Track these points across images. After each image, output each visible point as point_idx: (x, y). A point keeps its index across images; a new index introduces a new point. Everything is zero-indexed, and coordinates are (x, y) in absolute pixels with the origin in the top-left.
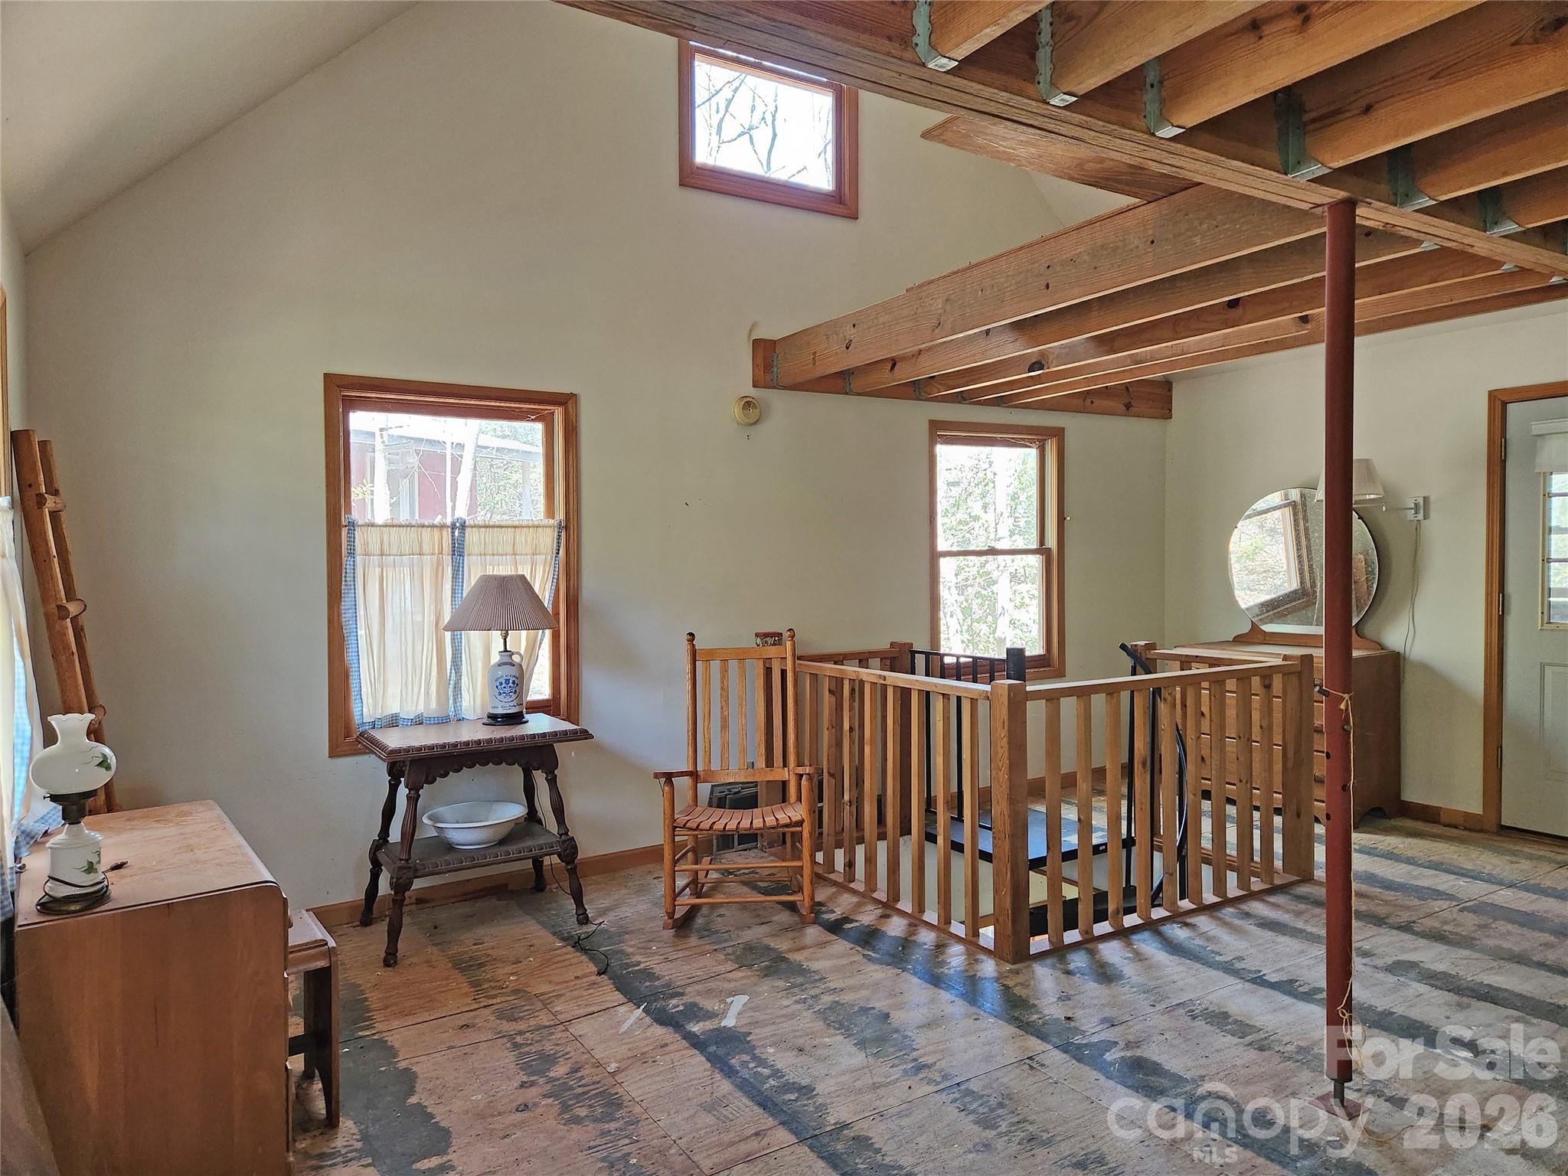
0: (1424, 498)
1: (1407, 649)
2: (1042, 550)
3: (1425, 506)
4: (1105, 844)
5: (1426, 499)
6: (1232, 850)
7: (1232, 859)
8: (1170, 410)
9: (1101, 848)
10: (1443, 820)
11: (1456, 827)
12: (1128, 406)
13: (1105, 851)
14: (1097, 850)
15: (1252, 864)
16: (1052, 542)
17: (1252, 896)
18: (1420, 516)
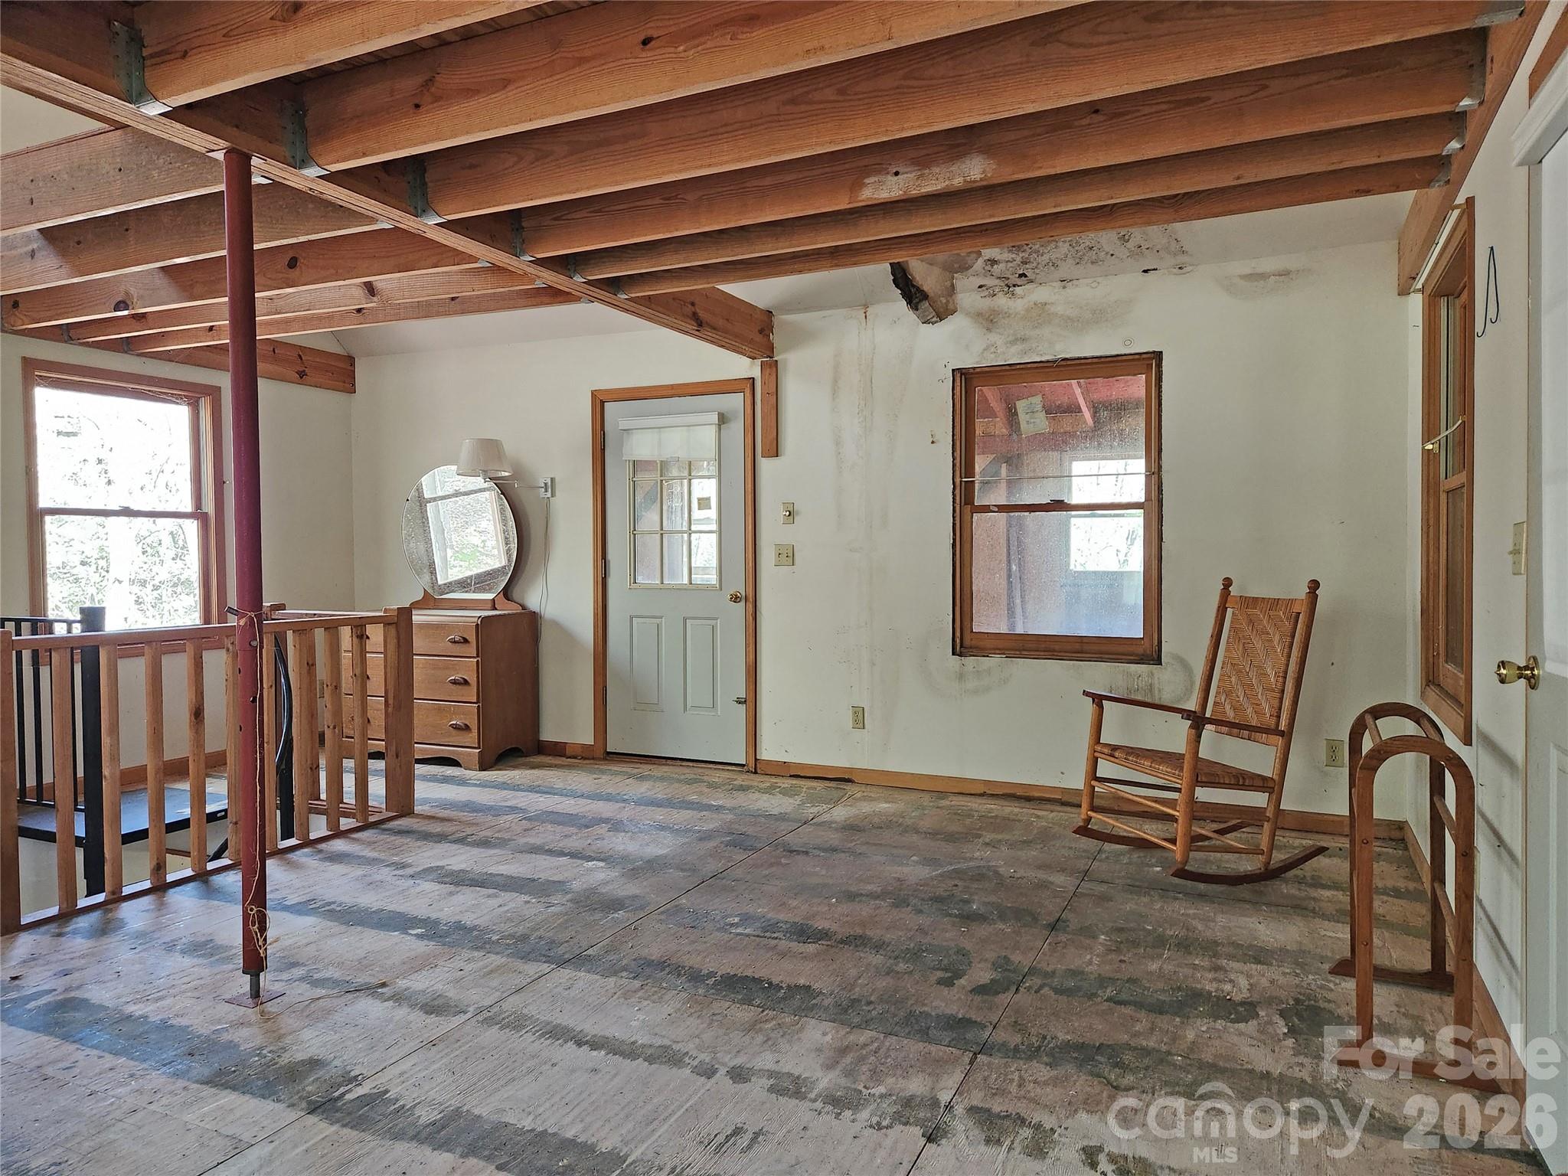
0: (552, 479)
1: (543, 606)
2: (198, 514)
3: (551, 486)
4: (226, 811)
5: (552, 480)
6: (349, 797)
7: (350, 806)
8: (354, 385)
9: (219, 815)
10: (568, 753)
11: (575, 758)
12: (302, 374)
13: (225, 817)
14: (212, 817)
15: (341, 805)
16: (209, 507)
17: (338, 834)
18: (549, 494)
